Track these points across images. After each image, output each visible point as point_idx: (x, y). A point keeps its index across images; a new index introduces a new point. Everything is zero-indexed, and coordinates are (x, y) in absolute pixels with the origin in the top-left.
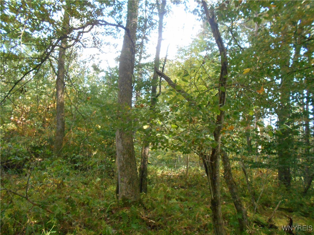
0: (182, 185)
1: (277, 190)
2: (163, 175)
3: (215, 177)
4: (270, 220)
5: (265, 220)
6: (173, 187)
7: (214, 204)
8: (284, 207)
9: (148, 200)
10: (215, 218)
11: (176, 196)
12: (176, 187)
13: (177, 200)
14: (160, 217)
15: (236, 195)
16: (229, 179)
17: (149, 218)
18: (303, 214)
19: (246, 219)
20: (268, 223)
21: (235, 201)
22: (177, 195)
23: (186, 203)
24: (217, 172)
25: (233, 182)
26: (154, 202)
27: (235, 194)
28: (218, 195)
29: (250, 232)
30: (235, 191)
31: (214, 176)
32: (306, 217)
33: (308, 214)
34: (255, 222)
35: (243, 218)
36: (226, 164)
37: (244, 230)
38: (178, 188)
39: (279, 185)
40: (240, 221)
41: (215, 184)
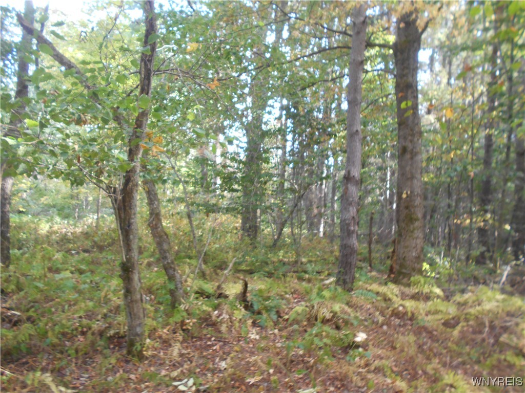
0: (86, 247)
1: (238, 246)
2: (51, 233)
3: (130, 225)
4: (219, 287)
5: (213, 288)
6: (68, 251)
7: (127, 270)
8: (245, 268)
9: (10, 276)
10: (128, 292)
11: (72, 266)
12: (73, 252)
13: (72, 273)
14: (32, 304)
15: (168, 254)
16: (157, 228)
17: (9, 309)
18: (267, 274)
19: (181, 289)
20: (216, 291)
21: (166, 263)
22: (74, 264)
23: (87, 276)
24: (133, 217)
25: (163, 234)
26: (22, 279)
27: (165, 252)
28: (133, 254)
29: (186, 308)
30: (165, 247)
31: (127, 222)
32: (270, 277)
33: (273, 274)
34: (197, 293)
35: (176, 288)
36: (153, 204)
37: (177, 305)
38: (78, 253)
39: (242, 238)
40: (172, 293)
41: (129, 236)
